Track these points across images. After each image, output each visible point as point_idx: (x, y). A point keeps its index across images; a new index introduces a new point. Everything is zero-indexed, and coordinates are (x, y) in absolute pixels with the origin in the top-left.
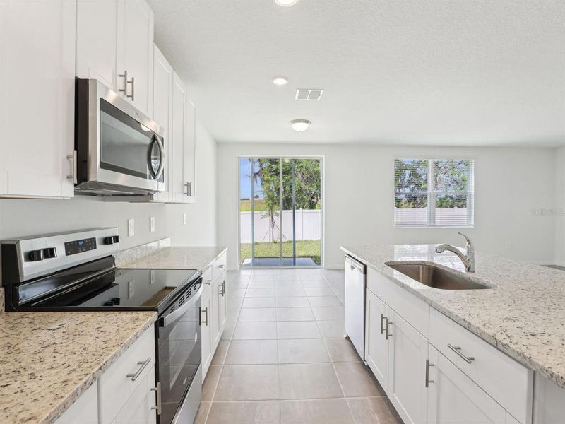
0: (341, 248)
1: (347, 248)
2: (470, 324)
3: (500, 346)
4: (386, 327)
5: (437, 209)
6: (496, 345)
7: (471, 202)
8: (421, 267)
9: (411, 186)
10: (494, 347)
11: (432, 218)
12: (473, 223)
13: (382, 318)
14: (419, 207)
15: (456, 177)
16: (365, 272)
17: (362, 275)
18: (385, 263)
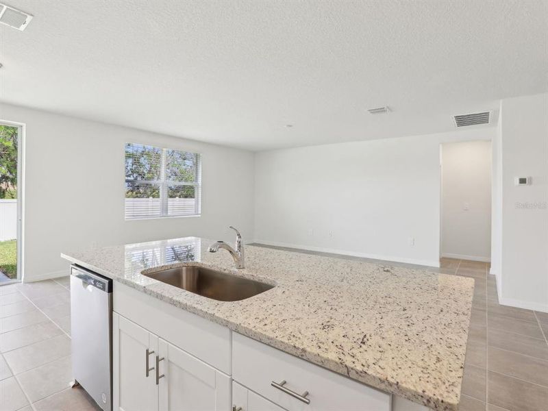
0: (63, 256)
1: (73, 256)
2: (304, 350)
3: (353, 374)
4: (155, 367)
5: (169, 199)
6: (347, 373)
7: (199, 193)
8: (184, 268)
9: (135, 175)
10: (346, 377)
11: (165, 209)
12: (200, 212)
13: (148, 353)
14: (143, 197)
15: (175, 169)
16: (110, 290)
17: (106, 294)
18: (142, 273)
